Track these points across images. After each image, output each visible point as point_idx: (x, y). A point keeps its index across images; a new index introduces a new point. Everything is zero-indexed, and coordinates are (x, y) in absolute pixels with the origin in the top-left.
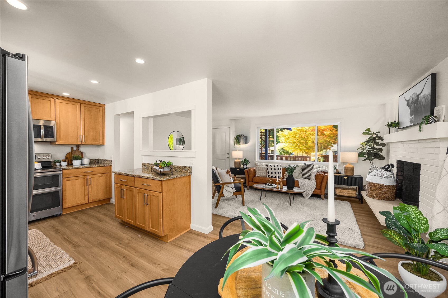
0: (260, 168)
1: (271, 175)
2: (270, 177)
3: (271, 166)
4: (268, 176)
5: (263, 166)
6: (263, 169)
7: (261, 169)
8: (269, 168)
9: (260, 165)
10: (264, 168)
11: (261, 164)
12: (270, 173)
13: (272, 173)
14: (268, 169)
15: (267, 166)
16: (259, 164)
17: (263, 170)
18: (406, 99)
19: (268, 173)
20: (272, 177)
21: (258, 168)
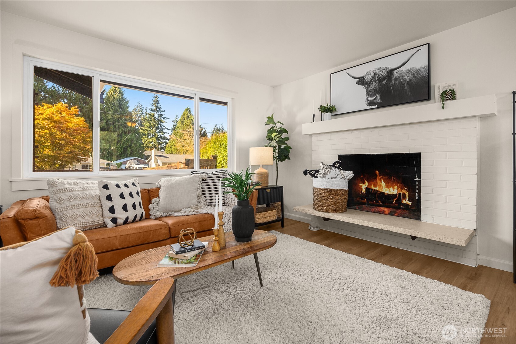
0: (78, 198)
1: (121, 216)
2: (120, 221)
3: (117, 186)
4: (114, 220)
5: (84, 189)
6: (91, 201)
7: (84, 202)
8: (115, 193)
9: (73, 186)
10: (91, 196)
11: (75, 184)
12: (118, 209)
13: (125, 208)
14: (109, 198)
15: (106, 187)
16: (67, 186)
17: (89, 205)
18: (353, 75)
19: (112, 210)
20: (126, 222)
21: (70, 199)
